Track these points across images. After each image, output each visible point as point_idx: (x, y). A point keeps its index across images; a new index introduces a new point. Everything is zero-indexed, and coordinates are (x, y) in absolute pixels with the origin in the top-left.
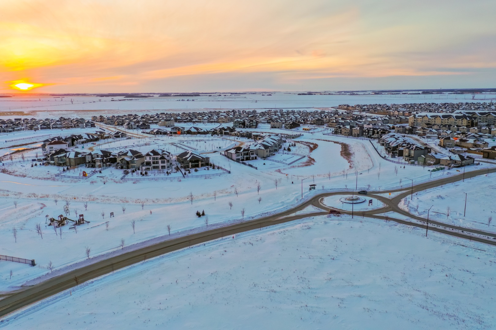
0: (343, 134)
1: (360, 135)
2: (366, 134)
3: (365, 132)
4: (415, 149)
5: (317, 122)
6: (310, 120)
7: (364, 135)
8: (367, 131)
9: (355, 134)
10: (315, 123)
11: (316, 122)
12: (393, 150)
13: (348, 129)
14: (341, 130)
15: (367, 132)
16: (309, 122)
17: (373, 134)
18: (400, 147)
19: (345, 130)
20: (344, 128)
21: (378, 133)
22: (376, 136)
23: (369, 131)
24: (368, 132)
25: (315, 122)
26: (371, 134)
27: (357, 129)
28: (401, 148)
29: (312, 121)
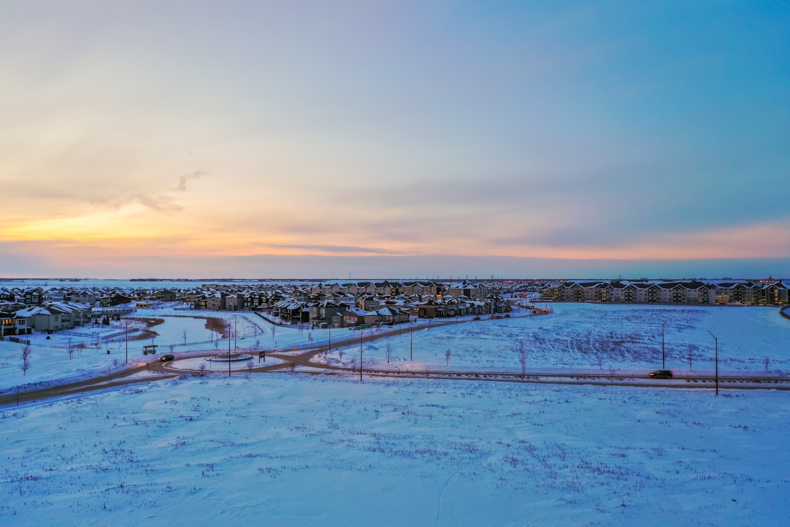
0: (209, 308)
1: (239, 308)
2: (249, 304)
3: (247, 302)
4: (326, 306)
5: (164, 295)
6: (150, 293)
7: (246, 307)
8: (249, 299)
9: (230, 306)
10: (159, 298)
11: (161, 296)
12: (292, 315)
13: (218, 298)
14: (206, 301)
15: (249, 302)
16: (149, 297)
17: (260, 304)
18: (303, 308)
19: (214, 300)
20: (212, 297)
21: (267, 300)
22: (264, 305)
23: (252, 299)
24: (252, 302)
25: (159, 296)
26: (257, 304)
27: (233, 297)
28: (305, 310)
29: (153, 295)
